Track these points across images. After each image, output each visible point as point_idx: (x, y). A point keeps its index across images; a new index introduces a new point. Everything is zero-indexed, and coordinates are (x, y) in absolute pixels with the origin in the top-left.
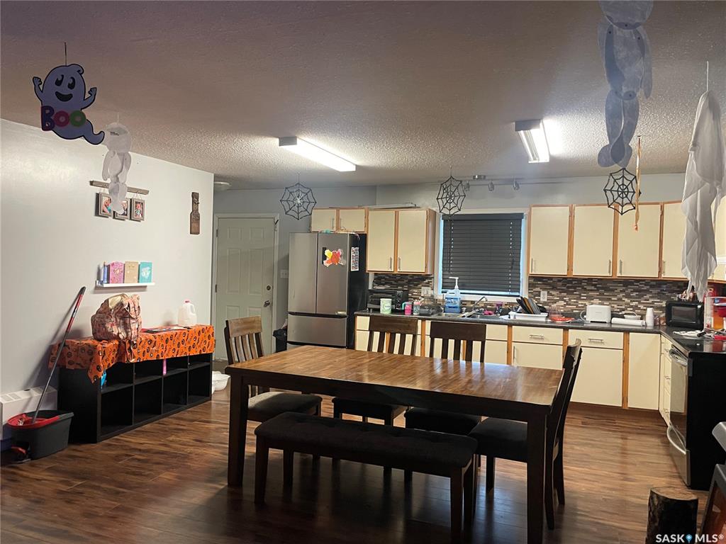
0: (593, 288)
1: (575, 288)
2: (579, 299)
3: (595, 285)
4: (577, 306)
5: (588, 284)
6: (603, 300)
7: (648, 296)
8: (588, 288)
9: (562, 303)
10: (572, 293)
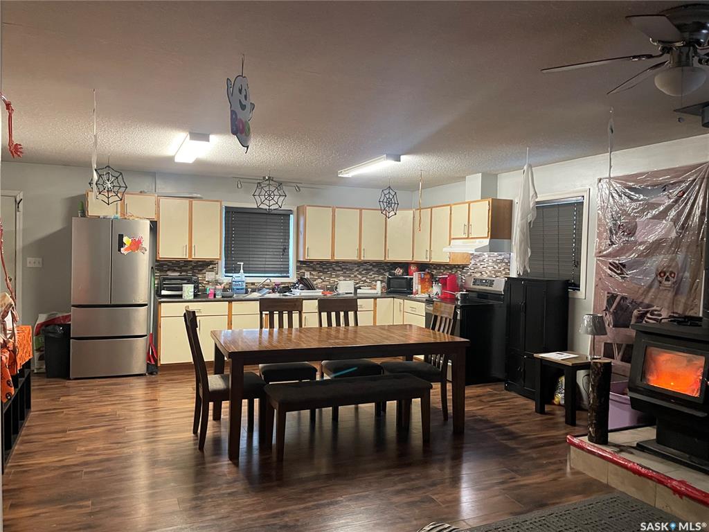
0: (339, 269)
1: (328, 269)
2: (331, 277)
3: (340, 267)
4: (330, 283)
5: (337, 266)
6: (347, 277)
7: (371, 273)
8: (337, 268)
9: (320, 281)
10: (326, 273)
